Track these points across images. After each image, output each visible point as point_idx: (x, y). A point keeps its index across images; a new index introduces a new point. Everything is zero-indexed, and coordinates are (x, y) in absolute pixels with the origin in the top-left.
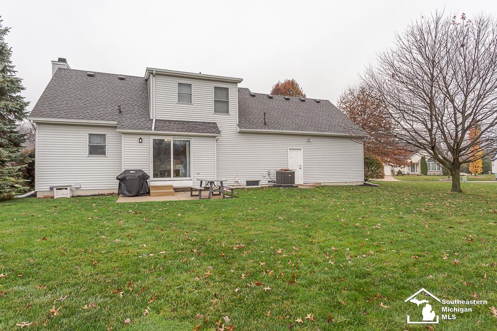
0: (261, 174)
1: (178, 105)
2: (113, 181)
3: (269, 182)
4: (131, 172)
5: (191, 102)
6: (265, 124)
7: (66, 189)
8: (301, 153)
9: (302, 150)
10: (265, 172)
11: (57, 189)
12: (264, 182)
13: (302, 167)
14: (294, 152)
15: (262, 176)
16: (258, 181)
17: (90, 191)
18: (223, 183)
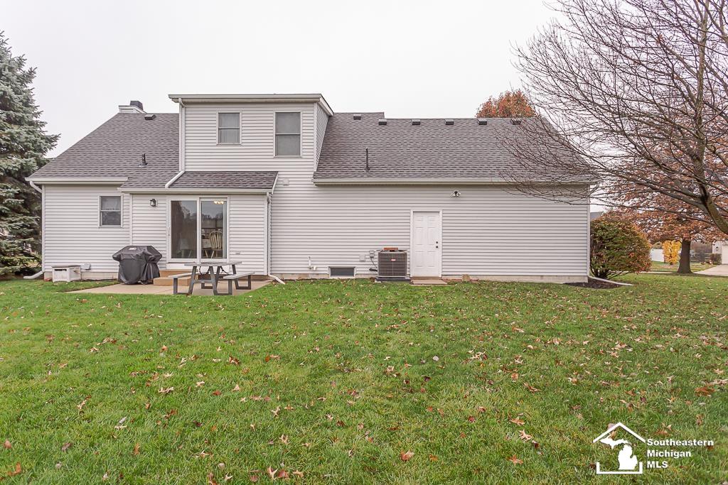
0: (358, 257)
1: (219, 148)
2: (110, 261)
3: (371, 270)
4: (131, 249)
5: (239, 141)
6: (368, 168)
7: (66, 270)
8: (438, 219)
9: (441, 212)
10: (366, 253)
11: (56, 270)
12: (362, 271)
13: (440, 245)
14: (425, 217)
15: (358, 260)
16: (353, 269)
17: (102, 274)
18: (236, 266)
